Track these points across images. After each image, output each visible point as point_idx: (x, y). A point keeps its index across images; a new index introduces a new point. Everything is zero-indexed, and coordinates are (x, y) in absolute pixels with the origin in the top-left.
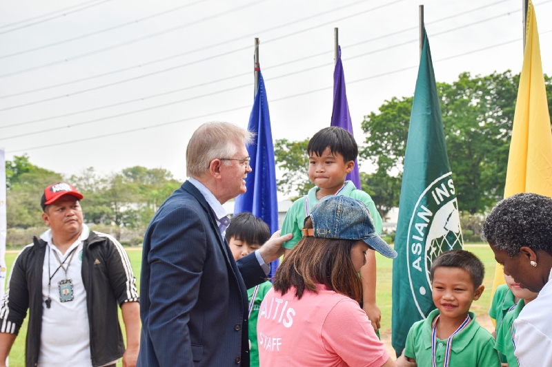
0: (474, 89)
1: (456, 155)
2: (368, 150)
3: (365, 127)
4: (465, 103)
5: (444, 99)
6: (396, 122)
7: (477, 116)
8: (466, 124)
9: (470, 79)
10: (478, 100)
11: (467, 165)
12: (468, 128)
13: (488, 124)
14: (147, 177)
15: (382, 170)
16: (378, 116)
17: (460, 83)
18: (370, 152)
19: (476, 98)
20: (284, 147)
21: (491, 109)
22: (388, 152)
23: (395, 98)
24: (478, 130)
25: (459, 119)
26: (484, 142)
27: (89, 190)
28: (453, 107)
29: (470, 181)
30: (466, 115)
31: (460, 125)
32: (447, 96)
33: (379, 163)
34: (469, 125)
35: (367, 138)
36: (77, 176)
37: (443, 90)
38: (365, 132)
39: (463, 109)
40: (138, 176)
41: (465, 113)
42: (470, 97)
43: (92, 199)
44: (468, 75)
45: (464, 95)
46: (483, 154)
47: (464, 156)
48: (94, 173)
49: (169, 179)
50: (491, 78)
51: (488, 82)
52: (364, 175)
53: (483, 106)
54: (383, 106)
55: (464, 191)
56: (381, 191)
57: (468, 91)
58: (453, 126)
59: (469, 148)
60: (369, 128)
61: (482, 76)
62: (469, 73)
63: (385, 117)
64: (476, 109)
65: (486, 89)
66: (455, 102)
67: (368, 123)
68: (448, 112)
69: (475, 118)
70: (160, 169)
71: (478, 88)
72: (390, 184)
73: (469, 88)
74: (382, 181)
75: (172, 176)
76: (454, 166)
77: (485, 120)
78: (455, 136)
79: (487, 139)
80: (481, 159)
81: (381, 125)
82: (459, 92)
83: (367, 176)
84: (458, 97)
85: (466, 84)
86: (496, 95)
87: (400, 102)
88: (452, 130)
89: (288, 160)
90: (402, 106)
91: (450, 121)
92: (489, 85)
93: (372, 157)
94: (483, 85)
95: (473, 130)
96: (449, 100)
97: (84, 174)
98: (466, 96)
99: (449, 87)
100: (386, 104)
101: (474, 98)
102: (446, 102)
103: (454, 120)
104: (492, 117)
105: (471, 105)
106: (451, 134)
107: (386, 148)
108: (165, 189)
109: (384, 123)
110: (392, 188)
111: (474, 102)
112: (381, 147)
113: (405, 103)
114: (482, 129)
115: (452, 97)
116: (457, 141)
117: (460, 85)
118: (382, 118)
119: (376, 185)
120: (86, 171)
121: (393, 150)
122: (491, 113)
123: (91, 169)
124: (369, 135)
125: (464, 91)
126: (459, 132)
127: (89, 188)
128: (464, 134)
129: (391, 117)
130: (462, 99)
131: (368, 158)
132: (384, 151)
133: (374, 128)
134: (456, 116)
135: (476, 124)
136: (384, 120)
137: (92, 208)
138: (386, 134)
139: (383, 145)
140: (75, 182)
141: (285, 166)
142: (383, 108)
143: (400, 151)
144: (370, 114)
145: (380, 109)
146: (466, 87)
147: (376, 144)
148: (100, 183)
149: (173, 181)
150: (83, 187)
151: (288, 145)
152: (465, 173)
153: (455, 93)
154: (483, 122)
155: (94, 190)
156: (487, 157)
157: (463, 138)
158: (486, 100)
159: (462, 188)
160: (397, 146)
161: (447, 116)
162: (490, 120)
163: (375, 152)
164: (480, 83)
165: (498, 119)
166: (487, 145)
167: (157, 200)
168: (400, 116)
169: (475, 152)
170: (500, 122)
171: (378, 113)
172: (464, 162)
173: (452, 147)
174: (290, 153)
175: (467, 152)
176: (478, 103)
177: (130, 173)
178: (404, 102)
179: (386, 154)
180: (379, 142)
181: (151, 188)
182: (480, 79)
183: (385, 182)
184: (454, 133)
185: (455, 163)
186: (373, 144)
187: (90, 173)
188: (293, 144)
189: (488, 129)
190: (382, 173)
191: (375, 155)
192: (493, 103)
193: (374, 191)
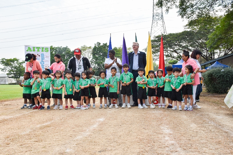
20: (4, 60)
62: (53, 46)
89: (5, 64)
141: (5, 65)
151: (5, 60)
188: (7, 60)
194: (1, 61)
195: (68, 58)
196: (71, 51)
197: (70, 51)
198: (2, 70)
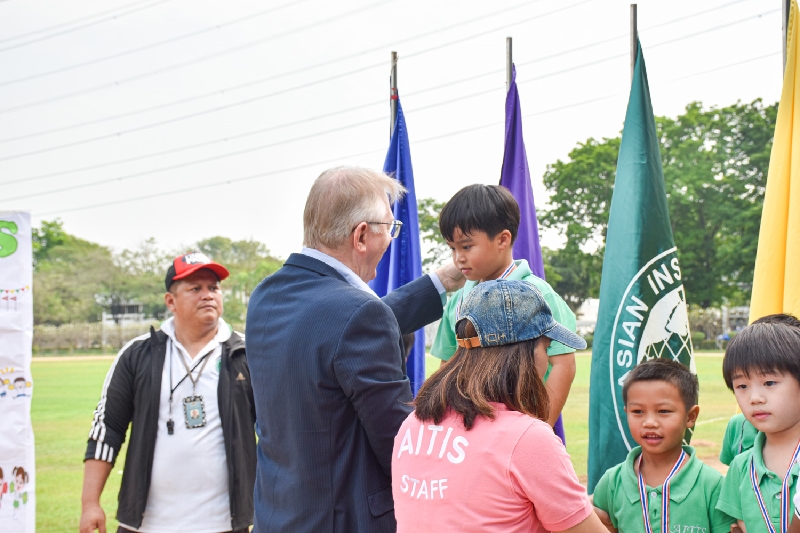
0: (708, 125)
1: (681, 222)
2: (552, 214)
3: (548, 181)
4: (694, 147)
5: (663, 140)
6: (593, 174)
7: (711, 166)
8: (695, 177)
9: (702, 111)
10: (714, 143)
11: (697, 238)
12: (698, 183)
13: (729, 177)
14: (232, 252)
15: (573, 243)
16: (568, 166)
17: (687, 117)
18: (556, 218)
19: (711, 139)
20: (430, 209)
21: (732, 155)
22: (581, 217)
23: (592, 139)
24: (713, 186)
25: (686, 170)
26: (722, 203)
27: (148, 272)
28: (677, 152)
29: (701, 260)
30: (696, 164)
31: (686, 179)
32: (669, 137)
33: (569, 234)
34: (700, 179)
35: (550, 197)
36: (130, 249)
37: (663, 128)
38: (548, 188)
39: (691, 155)
40: (219, 251)
41: (695, 161)
42: (701, 138)
43: (153, 284)
44: (698, 105)
45: (693, 135)
46: (720, 221)
47: (692, 223)
48: (154, 247)
49: (264, 255)
50: (733, 110)
51: (729, 116)
52: (546, 251)
53: (720, 151)
54: (575, 150)
55: (692, 274)
56: (570, 274)
57: (698, 130)
58: (677, 181)
59: (699, 212)
60: (554, 183)
61: (720, 107)
62: (700, 103)
63: (576, 167)
64: (711, 156)
65: (725, 125)
66: (681, 145)
67: (552, 175)
68: (669, 160)
69: (709, 169)
70: (251, 242)
71: (714, 125)
72: (584, 264)
73: (700, 125)
74: (572, 260)
75: (268, 251)
76: (679, 238)
77: (724, 171)
78: (680, 194)
79: (726, 199)
80: (717, 229)
81: (571, 179)
82: (686, 130)
83: (552, 252)
84: (685, 138)
85: (696, 118)
86: (740, 135)
87: (599, 145)
88: (674, 186)
90: (602, 151)
91: (672, 172)
92: (730, 120)
93: (559, 225)
94: (722, 120)
95: (706, 186)
96: (670, 141)
97: (142, 248)
98: (696, 136)
99: (670, 123)
100: (580, 147)
101: (707, 139)
102: (667, 146)
103: (678, 172)
104: (733, 166)
105: (704, 150)
106: (673, 192)
107: (578, 212)
108: (258, 271)
109: (576, 175)
110: (587, 270)
111: (709, 145)
112: (572, 210)
113: (607, 147)
114: (719, 184)
115: (676, 138)
116: (683, 202)
117: (688, 120)
118: (573, 169)
119: (564, 265)
120: (145, 244)
121: (589, 214)
122: (732, 161)
123: (152, 240)
124: (553, 192)
125: (694, 129)
126: (685, 189)
127: (149, 268)
128: (692, 191)
129: (585, 167)
130: (689, 141)
131: (552, 226)
132: (575, 217)
133: (561, 183)
134: (681, 165)
135: (709, 178)
136: (577, 170)
137: (153, 296)
138: (579, 191)
139: (575, 207)
140: (128, 259)
142: (575, 154)
143: (598, 216)
144: (555, 162)
145: (570, 155)
146: (696, 124)
147: (564, 205)
148: (165, 261)
149: (269, 259)
150: (140, 267)
151: (436, 208)
152: (694, 249)
153: (680, 133)
154: (721, 174)
155: (156, 271)
156: (727, 226)
157: (691, 198)
158: (725, 143)
159: (689, 271)
160: (595, 209)
161: (667, 164)
162: (730, 172)
163: (562, 218)
164: (716, 118)
165: (742, 169)
166: (726, 208)
167: (247, 285)
168: (599, 165)
169: (708, 219)
170: (745, 175)
171: (567, 160)
172: (692, 233)
173: (674, 211)
175: (696, 218)
176: (713, 147)
177: (207, 247)
178: (604, 145)
179: (579, 221)
180: (568, 203)
181: (237, 268)
182: (716, 112)
183: (576, 261)
184: (678, 191)
185: (679, 234)
186: (560, 205)
187: (150, 246)
189: (728, 186)
190: (573, 248)
191: (562, 222)
192: (736, 147)
193: (560, 274)
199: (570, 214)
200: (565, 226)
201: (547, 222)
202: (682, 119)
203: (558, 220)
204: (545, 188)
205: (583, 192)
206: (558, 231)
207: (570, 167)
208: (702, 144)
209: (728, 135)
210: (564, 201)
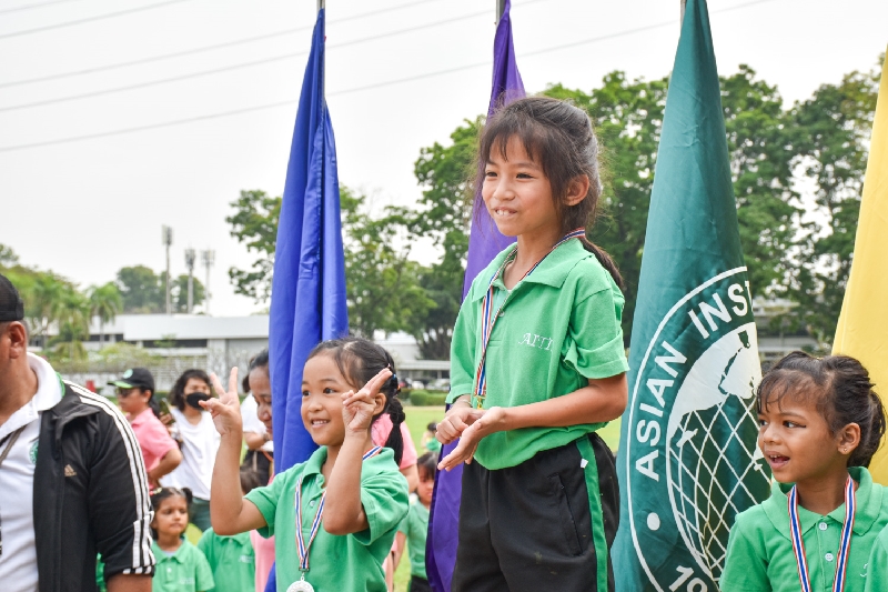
0: (632, 105)
2: (425, 217)
3: (422, 172)
4: (613, 132)
7: (635, 159)
8: (615, 173)
9: (625, 85)
10: (638, 128)
15: (452, 258)
16: (448, 151)
17: (605, 91)
18: (430, 222)
19: (635, 122)
20: (258, 206)
24: (637, 186)
33: (447, 245)
34: (620, 175)
35: (424, 193)
38: (421, 181)
39: (610, 143)
41: (613, 151)
42: (623, 121)
44: (620, 77)
45: (612, 116)
49: (10, 264)
50: (664, 85)
51: (659, 93)
52: (416, 267)
53: (647, 138)
54: (459, 130)
56: (447, 299)
57: (618, 108)
59: (618, 218)
60: (429, 175)
61: (647, 81)
62: (623, 73)
63: (459, 153)
64: (635, 144)
65: (654, 105)
67: (427, 164)
69: (633, 163)
71: (640, 104)
73: (621, 103)
74: (450, 281)
75: (16, 259)
77: (650, 166)
81: (452, 169)
82: (603, 109)
83: (424, 269)
84: (602, 120)
85: (616, 94)
92: (660, 98)
93: (435, 232)
94: (649, 97)
95: (627, 184)
98: (616, 117)
99: (585, 98)
100: (466, 126)
101: (630, 122)
105: (626, 137)
107: (460, 216)
109: (458, 164)
111: (632, 131)
112: (451, 211)
114: (644, 183)
117: (606, 96)
118: (455, 157)
119: (440, 288)
124: (428, 187)
125: (613, 108)
128: (611, 192)
129: (471, 154)
130: (607, 124)
131: (425, 233)
132: (456, 221)
133: (439, 175)
135: (632, 175)
136: (458, 158)
138: (462, 187)
139: (456, 208)
141: (259, 245)
142: (458, 135)
144: (431, 146)
145: (452, 137)
146: (616, 101)
147: (442, 205)
149: (19, 270)
151: (266, 204)
154: (647, 170)
157: (609, 200)
158: (653, 128)
163: (438, 223)
164: (643, 94)
169: (629, 229)
171: (448, 143)
174: (270, 218)
175: (615, 228)
176: (638, 133)
179: (461, 228)
180: (447, 202)
182: (642, 86)
186: (436, 205)
190: (452, 263)
191: (439, 229)
193: (434, 299)
194: (235, 212)
195: (755, 170)
196: (786, 106)
197: (775, 108)
198: (241, 283)
199: (449, 217)
200: (442, 234)
201: (418, 228)
202: (598, 94)
203: (434, 227)
204: (416, 180)
205: (467, 188)
206: (433, 241)
207: (452, 154)
208: (624, 129)
209: (657, 119)
210: (442, 200)
